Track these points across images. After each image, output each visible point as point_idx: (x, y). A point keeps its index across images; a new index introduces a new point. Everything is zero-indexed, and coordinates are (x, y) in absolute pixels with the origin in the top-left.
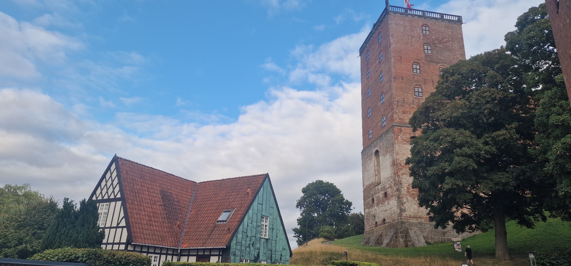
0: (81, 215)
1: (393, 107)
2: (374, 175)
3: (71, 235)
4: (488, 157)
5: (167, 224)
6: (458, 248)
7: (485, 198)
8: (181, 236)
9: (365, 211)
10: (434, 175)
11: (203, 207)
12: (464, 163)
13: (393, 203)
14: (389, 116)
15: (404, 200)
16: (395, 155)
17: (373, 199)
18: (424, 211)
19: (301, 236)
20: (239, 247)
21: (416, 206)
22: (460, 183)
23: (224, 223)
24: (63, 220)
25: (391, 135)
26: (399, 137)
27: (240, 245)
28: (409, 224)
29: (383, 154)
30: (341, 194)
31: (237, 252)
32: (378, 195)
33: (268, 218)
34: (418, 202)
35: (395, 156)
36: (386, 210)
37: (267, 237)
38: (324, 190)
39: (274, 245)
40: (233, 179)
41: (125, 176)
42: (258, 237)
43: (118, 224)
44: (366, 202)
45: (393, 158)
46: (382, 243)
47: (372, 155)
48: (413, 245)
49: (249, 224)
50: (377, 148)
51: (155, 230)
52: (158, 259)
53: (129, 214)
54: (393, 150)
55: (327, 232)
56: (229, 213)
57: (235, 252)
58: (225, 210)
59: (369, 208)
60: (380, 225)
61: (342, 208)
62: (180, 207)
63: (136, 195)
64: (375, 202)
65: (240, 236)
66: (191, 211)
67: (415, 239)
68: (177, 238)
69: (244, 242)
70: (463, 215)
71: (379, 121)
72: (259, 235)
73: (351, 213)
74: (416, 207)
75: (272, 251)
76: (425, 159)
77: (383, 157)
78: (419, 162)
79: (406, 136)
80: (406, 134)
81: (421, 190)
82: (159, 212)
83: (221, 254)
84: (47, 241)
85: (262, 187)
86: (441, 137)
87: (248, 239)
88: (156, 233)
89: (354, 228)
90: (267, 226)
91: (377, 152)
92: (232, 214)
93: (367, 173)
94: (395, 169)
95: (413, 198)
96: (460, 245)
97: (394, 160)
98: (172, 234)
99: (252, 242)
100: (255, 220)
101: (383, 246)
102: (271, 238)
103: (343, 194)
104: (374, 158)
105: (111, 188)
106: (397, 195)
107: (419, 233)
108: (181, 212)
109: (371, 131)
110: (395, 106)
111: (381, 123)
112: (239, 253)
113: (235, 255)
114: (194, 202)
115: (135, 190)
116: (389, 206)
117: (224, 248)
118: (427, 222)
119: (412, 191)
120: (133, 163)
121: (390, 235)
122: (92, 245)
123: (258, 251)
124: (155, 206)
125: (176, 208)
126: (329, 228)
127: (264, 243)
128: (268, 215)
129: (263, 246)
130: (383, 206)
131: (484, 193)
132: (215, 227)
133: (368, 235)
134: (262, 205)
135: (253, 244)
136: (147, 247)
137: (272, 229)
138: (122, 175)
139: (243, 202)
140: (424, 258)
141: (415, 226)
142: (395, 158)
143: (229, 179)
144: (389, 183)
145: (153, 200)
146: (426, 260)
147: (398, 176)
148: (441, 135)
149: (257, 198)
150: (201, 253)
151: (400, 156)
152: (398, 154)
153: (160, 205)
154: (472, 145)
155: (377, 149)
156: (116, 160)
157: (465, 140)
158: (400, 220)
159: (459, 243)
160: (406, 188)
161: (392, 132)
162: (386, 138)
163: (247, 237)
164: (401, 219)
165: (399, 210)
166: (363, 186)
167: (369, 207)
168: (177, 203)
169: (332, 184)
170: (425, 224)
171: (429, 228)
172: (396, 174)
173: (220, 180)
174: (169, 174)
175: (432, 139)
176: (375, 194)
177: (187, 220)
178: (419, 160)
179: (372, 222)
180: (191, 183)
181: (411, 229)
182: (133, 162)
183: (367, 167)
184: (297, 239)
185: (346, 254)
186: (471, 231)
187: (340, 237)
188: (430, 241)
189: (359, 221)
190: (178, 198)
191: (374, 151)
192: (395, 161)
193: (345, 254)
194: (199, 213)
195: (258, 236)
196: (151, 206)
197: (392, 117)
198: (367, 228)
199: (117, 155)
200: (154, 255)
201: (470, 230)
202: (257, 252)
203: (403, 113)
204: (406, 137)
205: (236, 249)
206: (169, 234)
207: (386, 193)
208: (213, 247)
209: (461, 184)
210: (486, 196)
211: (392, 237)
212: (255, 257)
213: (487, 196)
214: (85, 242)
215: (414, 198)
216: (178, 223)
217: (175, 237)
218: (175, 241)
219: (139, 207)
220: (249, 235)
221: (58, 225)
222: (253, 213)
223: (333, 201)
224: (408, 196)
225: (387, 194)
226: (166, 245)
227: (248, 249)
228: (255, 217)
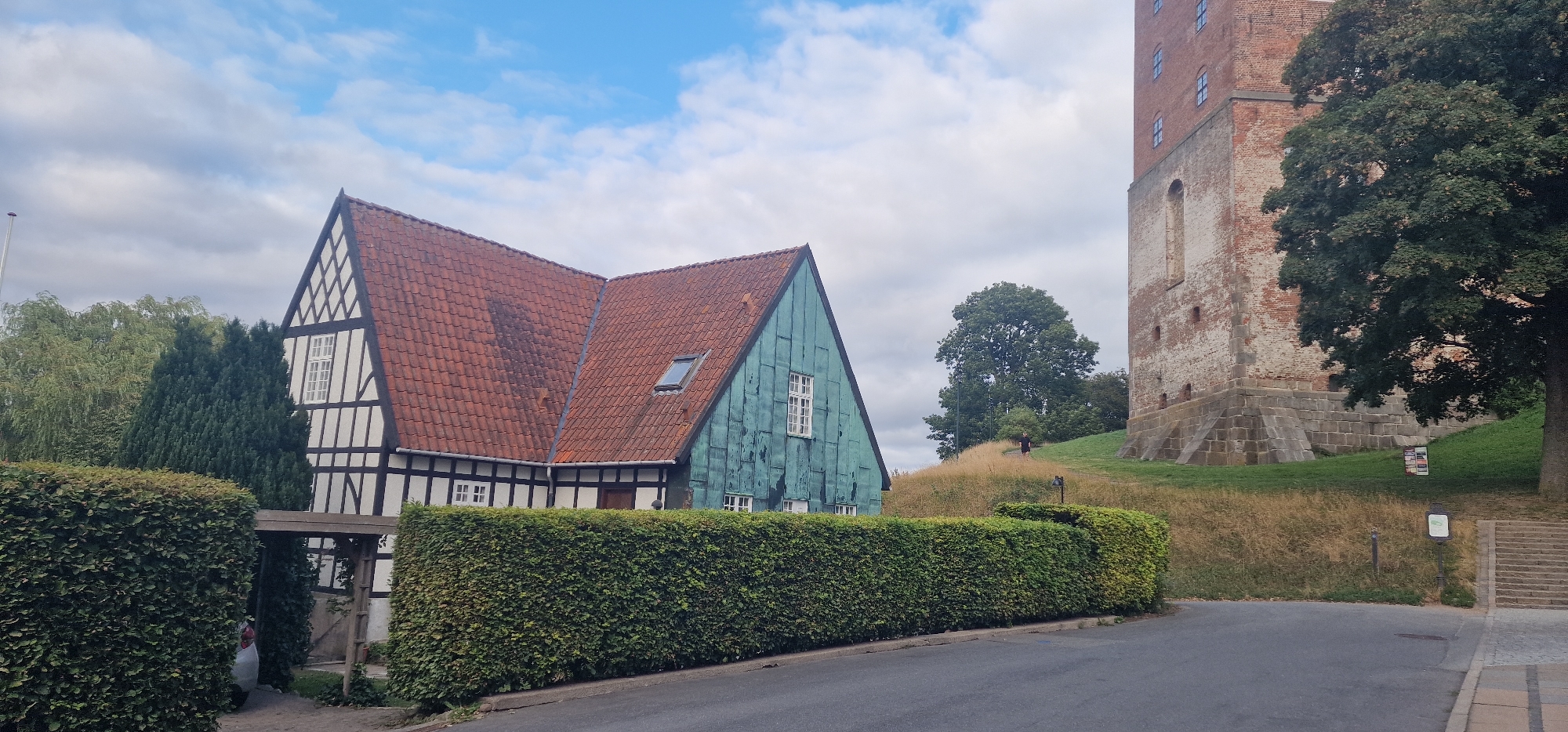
0: (228, 364)
1: (1236, 38)
2: (1165, 259)
3: (198, 424)
4: (1550, 172)
5: (510, 397)
6: (1415, 466)
7: (1523, 312)
8: (555, 431)
9: (1131, 364)
10: (1357, 239)
11: (620, 347)
12: (1469, 198)
13: (1218, 337)
14: (1219, 69)
15: (1253, 329)
16: (1231, 191)
17: (1158, 329)
18: (1314, 355)
19: (949, 436)
20: (716, 462)
21: (1291, 345)
22: (1444, 261)
23: (676, 392)
24: (174, 381)
25: (1223, 129)
26: (1249, 134)
27: (722, 457)
28: (1265, 398)
29: (1193, 192)
30: (1066, 319)
31: (711, 474)
32: (1174, 316)
33: (812, 380)
34: (1298, 330)
35: (1231, 195)
36: (1195, 360)
37: (809, 435)
38: (1017, 308)
39: (830, 457)
40: (705, 265)
41: (374, 257)
42: (779, 435)
43: (360, 394)
44: (1137, 337)
45: (1226, 200)
46: (1179, 453)
47: (1159, 196)
48: (1274, 458)
49: (747, 396)
50: (1177, 173)
51: (472, 412)
52: (487, 494)
53: (388, 367)
54: (1228, 176)
55: (1022, 423)
56: (687, 366)
57: (706, 475)
58: (676, 357)
59: (1144, 356)
60: (1174, 402)
61: (1068, 360)
62: (553, 349)
63: (409, 311)
64: (1164, 336)
65: (719, 429)
66: (586, 361)
67: (1280, 442)
68: (541, 437)
69: (733, 448)
70: (1443, 366)
71: (1189, 89)
72: (784, 429)
73: (1093, 374)
74: (1288, 347)
75: (824, 473)
76: (1328, 191)
77: (1195, 202)
78: (1308, 203)
79: (1272, 131)
80: (1271, 125)
81: (1309, 290)
82: (485, 362)
83: (664, 481)
84: (132, 441)
85: (790, 288)
86: (1391, 114)
87: (747, 439)
88: (475, 423)
89: (1103, 414)
90: (808, 401)
91: (1176, 186)
92: (698, 368)
93: (1143, 252)
94: (1229, 237)
95: (1280, 321)
96: (1425, 457)
97: (1229, 208)
98: (526, 423)
99: (760, 448)
100: (770, 385)
101: (1179, 461)
102: (821, 436)
103: (1071, 320)
104: (1166, 205)
105: (336, 291)
106: (1233, 314)
107: (1293, 422)
108: (556, 363)
109: (1161, 121)
110: (1242, 36)
111: (1192, 94)
112: (720, 479)
113: (705, 484)
114: (598, 334)
115: (406, 297)
116: (1206, 348)
117: (671, 464)
118: (1324, 392)
119: (1281, 300)
120: (400, 218)
121: (1202, 431)
122: (269, 455)
123: (780, 473)
124: (471, 345)
125: (538, 350)
126: (1026, 414)
127: (798, 450)
128: (810, 371)
129: (796, 460)
130: (1186, 346)
131: (1521, 296)
132: (649, 404)
133: (1139, 430)
134: (789, 342)
135: (763, 455)
136: (428, 459)
137: (823, 412)
138: (364, 252)
139: (730, 333)
140: (1303, 494)
141: (1282, 403)
142: (1233, 203)
143: (694, 266)
144: (1208, 278)
145: (464, 326)
146: (1308, 500)
147: (1239, 256)
148: (1392, 106)
149: (773, 319)
150: (610, 479)
151: (1248, 195)
152: (1241, 188)
153: (488, 342)
154: (1497, 135)
155: (1176, 176)
156: (343, 206)
157: (1475, 117)
158: (1236, 387)
159: (1423, 450)
160: (1262, 293)
161: (1225, 120)
162: (1207, 140)
163: (744, 432)
164: (1239, 383)
165: (1234, 359)
166: (1130, 292)
167: (1143, 352)
168: (543, 337)
169: (1040, 293)
170: (1314, 396)
171: (1326, 408)
172: (1231, 250)
173: (669, 271)
174: (515, 251)
175: (1357, 123)
176: (1165, 312)
177: (576, 383)
178: (1309, 195)
179: (1152, 394)
180: (589, 279)
181: (1270, 413)
182: (397, 214)
183: (1144, 232)
184: (937, 444)
185: (1061, 484)
186: (1464, 414)
187: (1062, 437)
188: (1326, 445)
189: (1115, 392)
190: (545, 322)
191: (1167, 182)
192: (1232, 210)
193: (1057, 483)
194: (607, 365)
195: (779, 430)
196: (459, 345)
197: (1229, 70)
198: (1136, 411)
199: (348, 193)
200: (472, 484)
201: (1463, 411)
202: (777, 476)
203: (1267, 58)
204: (1270, 135)
205: (708, 468)
206: (517, 423)
207: (1197, 310)
208: (639, 462)
209: (1447, 265)
210: (1527, 305)
211: (1210, 437)
212: (770, 489)
213: (1529, 305)
214: (246, 446)
215: (1285, 322)
216: (544, 393)
217: (534, 432)
218: (535, 443)
219: (421, 345)
220: (750, 427)
221: (163, 394)
222: (761, 364)
223: (1042, 341)
224: (1266, 317)
225: (1201, 313)
226: (508, 454)
227: (747, 468)
228: (767, 375)
